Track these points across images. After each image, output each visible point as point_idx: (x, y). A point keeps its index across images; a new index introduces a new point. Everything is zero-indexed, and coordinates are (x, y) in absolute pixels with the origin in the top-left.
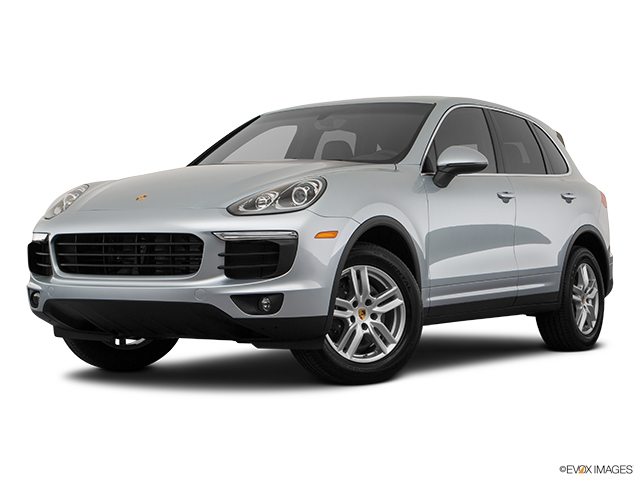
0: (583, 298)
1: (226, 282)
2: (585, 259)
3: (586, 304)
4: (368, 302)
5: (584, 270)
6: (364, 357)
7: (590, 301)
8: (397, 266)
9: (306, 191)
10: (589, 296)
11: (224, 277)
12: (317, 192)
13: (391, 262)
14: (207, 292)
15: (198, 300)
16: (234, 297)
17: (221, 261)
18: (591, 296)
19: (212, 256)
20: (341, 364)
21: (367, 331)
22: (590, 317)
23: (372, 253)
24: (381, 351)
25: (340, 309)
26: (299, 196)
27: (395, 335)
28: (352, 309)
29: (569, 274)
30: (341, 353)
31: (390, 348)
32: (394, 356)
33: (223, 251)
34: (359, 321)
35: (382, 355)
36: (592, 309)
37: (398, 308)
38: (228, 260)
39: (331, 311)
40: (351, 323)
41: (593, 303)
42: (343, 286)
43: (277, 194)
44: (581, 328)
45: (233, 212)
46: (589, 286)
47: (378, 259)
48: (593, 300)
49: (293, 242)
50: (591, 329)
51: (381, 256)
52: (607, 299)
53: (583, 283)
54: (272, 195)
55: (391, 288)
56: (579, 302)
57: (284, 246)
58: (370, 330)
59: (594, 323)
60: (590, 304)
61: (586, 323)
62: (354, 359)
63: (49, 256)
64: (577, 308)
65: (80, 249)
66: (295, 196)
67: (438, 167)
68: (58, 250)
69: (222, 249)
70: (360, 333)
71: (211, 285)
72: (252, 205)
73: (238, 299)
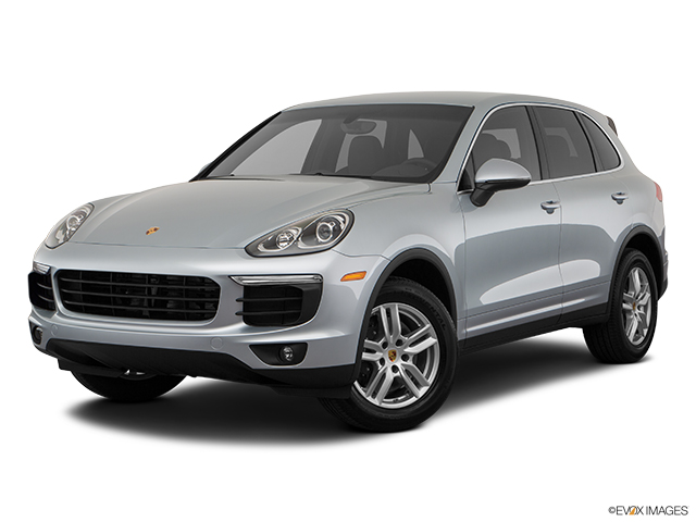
0: (634, 306)
1: (244, 330)
2: (637, 263)
3: (637, 311)
4: (399, 343)
5: (636, 275)
6: (394, 402)
7: (642, 308)
8: (430, 302)
9: (331, 227)
10: (641, 302)
11: (243, 325)
12: (343, 227)
13: (424, 298)
14: (224, 340)
15: (215, 350)
16: (253, 346)
17: (240, 307)
18: (643, 302)
19: (229, 302)
20: (370, 410)
21: (398, 374)
22: (641, 325)
23: (403, 289)
24: (412, 395)
25: (369, 351)
26: (324, 232)
27: (428, 377)
28: (381, 351)
29: (620, 281)
30: (370, 399)
31: (422, 392)
32: (427, 400)
33: (242, 296)
34: (389, 364)
35: (414, 399)
36: (643, 317)
37: (432, 347)
38: (247, 307)
39: (359, 355)
40: (380, 366)
41: (645, 310)
42: (372, 327)
43: (300, 230)
44: (631, 338)
45: (251, 252)
46: (641, 291)
47: (410, 295)
48: (645, 307)
49: (317, 287)
50: (642, 339)
51: (413, 291)
52: (660, 302)
53: (634, 289)
54: (294, 232)
55: (423, 326)
56: (629, 311)
57: (308, 292)
58: (401, 372)
59: (646, 331)
60: (642, 312)
61: (637, 332)
62: (383, 405)
63: (52, 291)
64: (628, 317)
65: (85, 287)
66: (320, 232)
67: (476, 184)
68: (61, 285)
69: (241, 294)
70: (390, 376)
71: (228, 332)
72: (273, 244)
73: (258, 349)
